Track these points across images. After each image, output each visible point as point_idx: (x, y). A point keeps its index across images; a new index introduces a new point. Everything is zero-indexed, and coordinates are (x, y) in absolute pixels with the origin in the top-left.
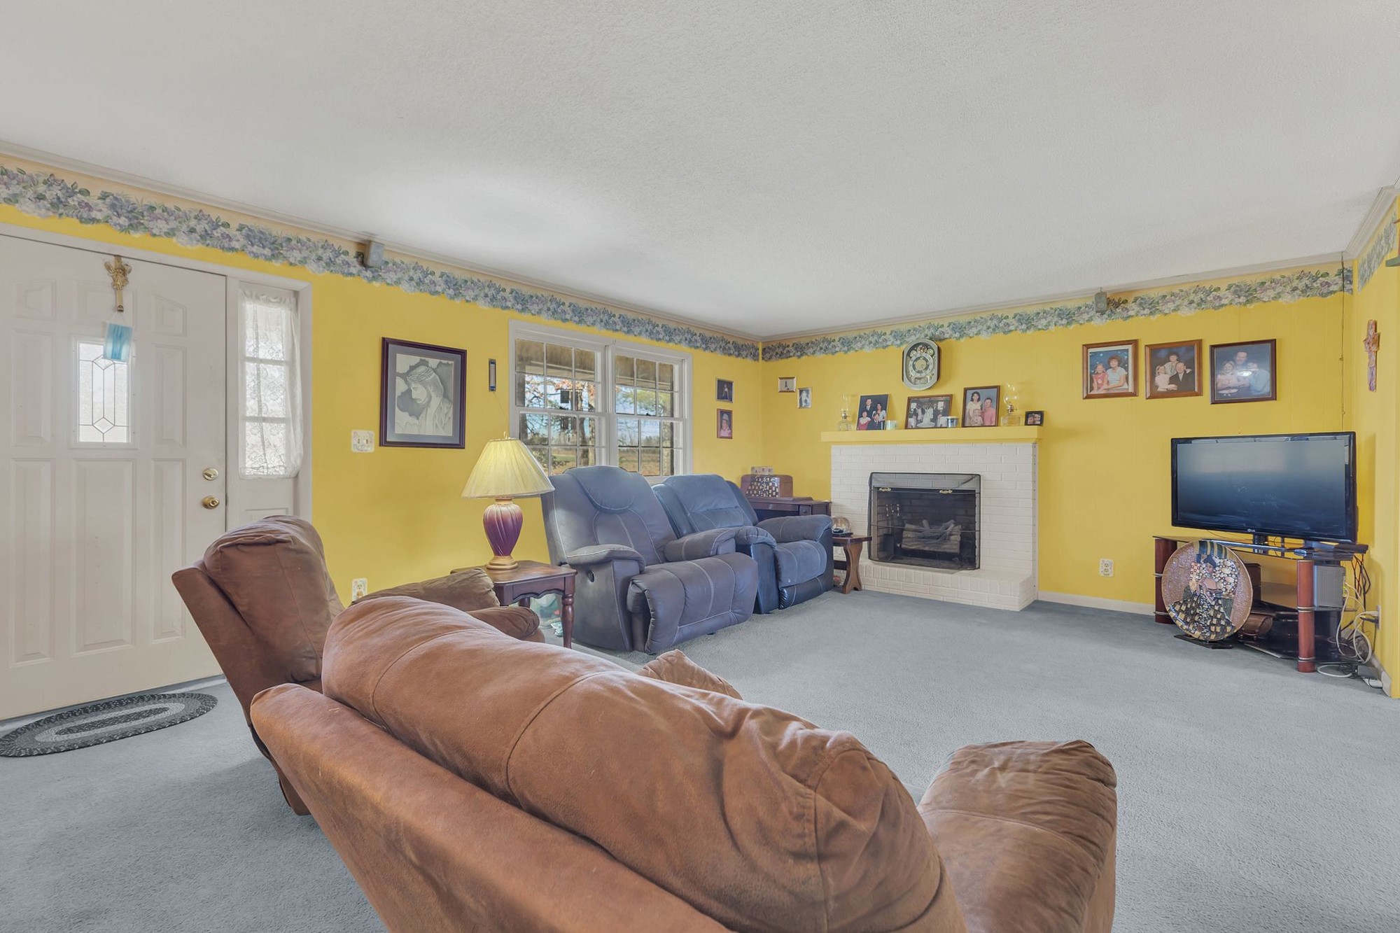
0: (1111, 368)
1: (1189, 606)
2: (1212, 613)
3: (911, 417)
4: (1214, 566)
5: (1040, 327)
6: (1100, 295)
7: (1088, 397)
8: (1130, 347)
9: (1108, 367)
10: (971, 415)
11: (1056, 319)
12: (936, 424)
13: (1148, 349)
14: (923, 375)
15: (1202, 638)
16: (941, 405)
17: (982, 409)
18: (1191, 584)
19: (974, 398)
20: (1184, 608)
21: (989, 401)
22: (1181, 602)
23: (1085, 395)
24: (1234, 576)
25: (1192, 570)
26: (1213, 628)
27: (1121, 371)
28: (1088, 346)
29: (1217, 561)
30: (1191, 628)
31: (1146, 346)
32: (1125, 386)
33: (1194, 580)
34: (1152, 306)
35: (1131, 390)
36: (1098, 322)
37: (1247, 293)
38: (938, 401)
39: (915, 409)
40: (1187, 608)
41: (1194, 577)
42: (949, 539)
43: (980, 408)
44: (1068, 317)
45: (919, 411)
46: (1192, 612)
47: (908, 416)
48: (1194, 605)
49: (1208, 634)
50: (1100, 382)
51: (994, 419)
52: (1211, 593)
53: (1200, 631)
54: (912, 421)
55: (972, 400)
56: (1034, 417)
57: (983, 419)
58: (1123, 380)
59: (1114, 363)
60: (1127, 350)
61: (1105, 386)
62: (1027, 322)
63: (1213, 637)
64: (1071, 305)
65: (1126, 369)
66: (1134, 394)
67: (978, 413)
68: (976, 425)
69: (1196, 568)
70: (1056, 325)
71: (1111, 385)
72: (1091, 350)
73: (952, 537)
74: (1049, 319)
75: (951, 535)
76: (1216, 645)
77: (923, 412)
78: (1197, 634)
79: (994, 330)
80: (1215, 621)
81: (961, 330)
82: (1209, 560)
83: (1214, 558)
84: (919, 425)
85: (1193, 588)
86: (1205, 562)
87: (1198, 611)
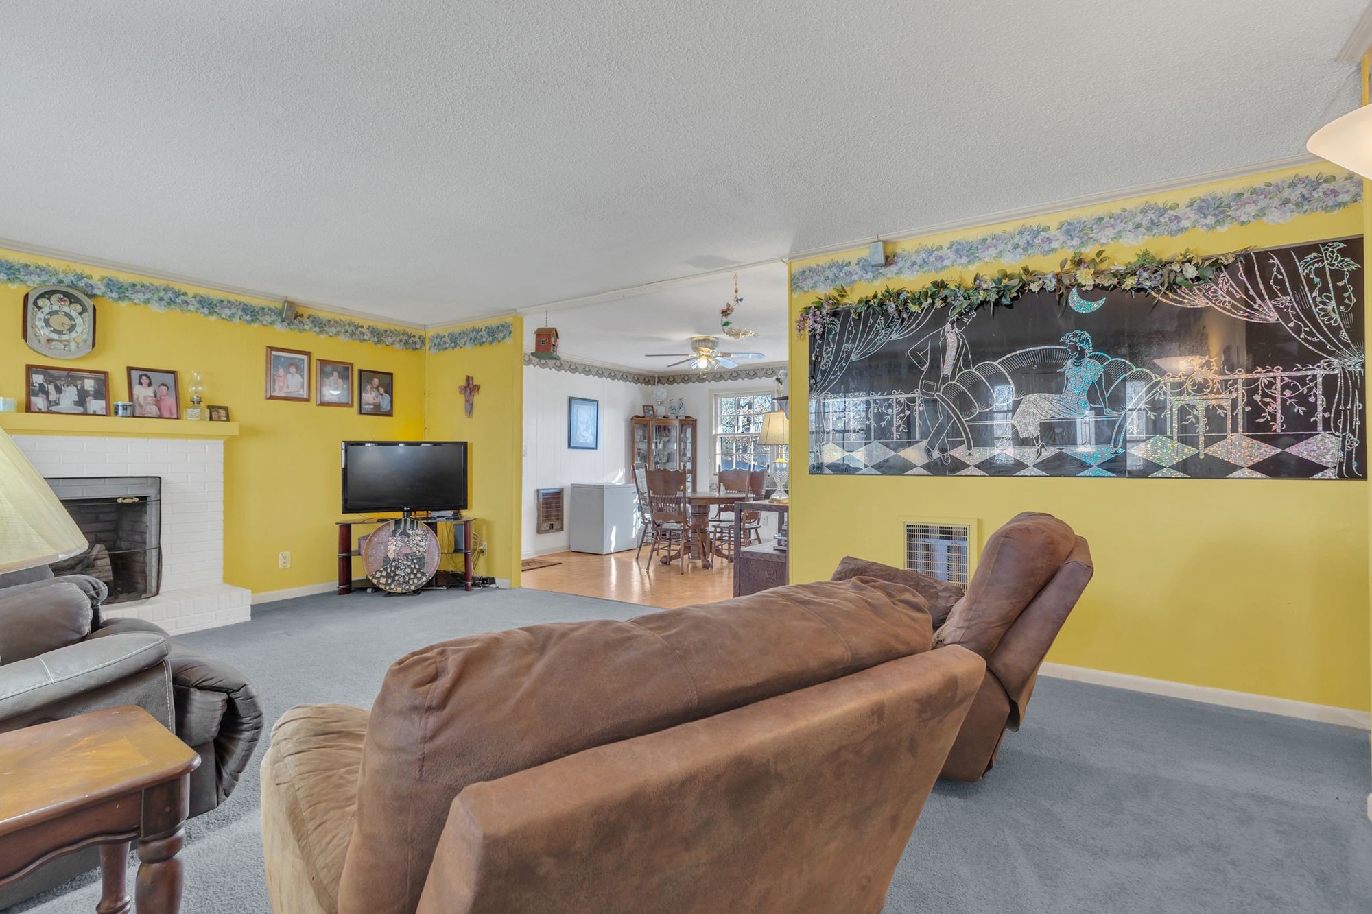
0: (290, 373)
1: (389, 571)
2: (409, 570)
3: (36, 395)
4: (408, 536)
5: (223, 316)
6: (291, 305)
7: (272, 398)
8: (305, 357)
9: (288, 372)
10: (142, 403)
11: (240, 313)
12: (85, 409)
13: (319, 363)
14: (64, 337)
15: (404, 591)
16: (89, 385)
17: (155, 396)
18: (389, 554)
19: (142, 381)
20: (384, 573)
21: (164, 388)
22: (382, 569)
23: (268, 396)
24: (424, 540)
25: (390, 543)
26: (411, 582)
27: (298, 377)
28: (273, 349)
29: (410, 532)
30: (393, 586)
31: (317, 359)
32: (301, 392)
33: (392, 550)
34: (321, 325)
35: (305, 396)
36: (279, 328)
37: (379, 335)
38: (82, 378)
39: (41, 385)
40: (387, 572)
41: (392, 548)
42: (93, 566)
43: (153, 395)
44: (252, 313)
45: (51, 388)
46: (392, 575)
47: (30, 392)
48: (393, 569)
49: (407, 587)
50: (281, 384)
51: (174, 410)
52: (407, 557)
53: (400, 586)
54: (39, 401)
55: (141, 383)
56: (218, 412)
57: (159, 409)
58: (300, 386)
59: (293, 370)
60: (303, 360)
61: (285, 390)
62: (209, 306)
63: (413, 588)
64: (256, 302)
65: (302, 376)
66: (308, 400)
67: (151, 400)
68: (150, 415)
69: (392, 540)
70: (240, 319)
71: (291, 389)
72: (274, 353)
73: (99, 562)
74: (234, 310)
75: (96, 559)
76: (417, 592)
77: (59, 390)
78: (399, 590)
79: (168, 304)
80: (412, 576)
81: (122, 291)
82: (404, 533)
83: (407, 531)
84: (53, 408)
85: (391, 557)
86: (401, 534)
87: (397, 573)
